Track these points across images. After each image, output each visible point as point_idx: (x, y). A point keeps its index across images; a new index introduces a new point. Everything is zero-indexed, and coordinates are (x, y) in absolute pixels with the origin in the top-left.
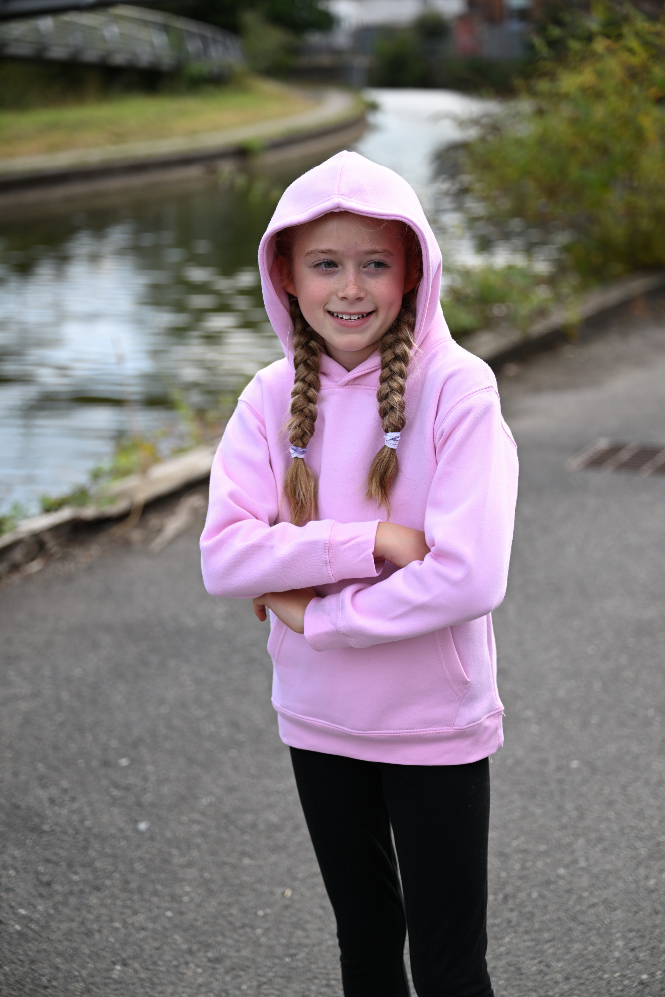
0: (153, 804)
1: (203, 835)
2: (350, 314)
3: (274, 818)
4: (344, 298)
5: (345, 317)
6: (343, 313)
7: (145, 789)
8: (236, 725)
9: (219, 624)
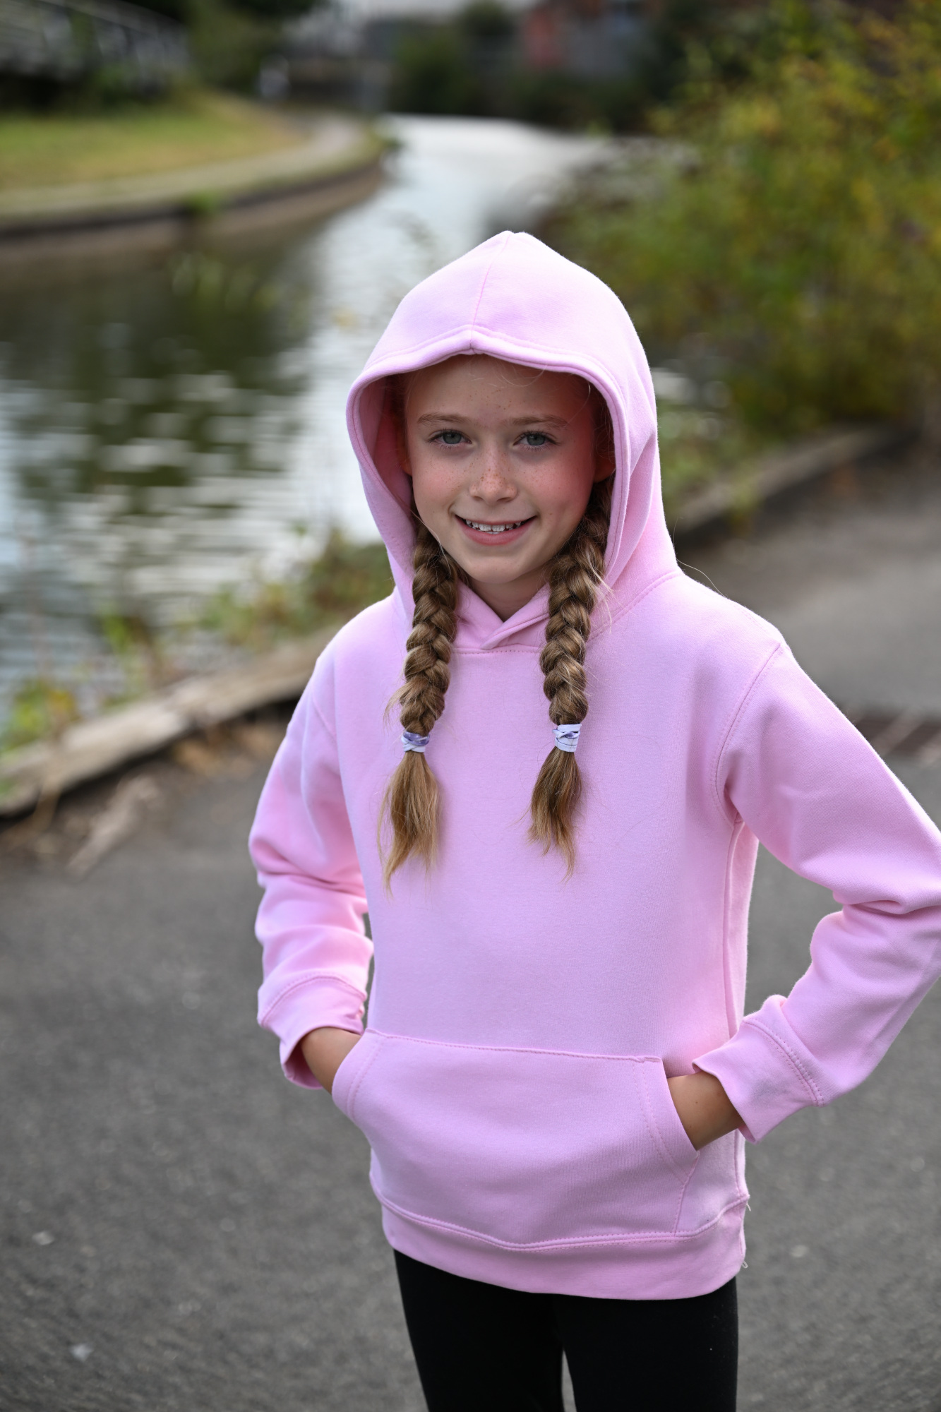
0: (97, 1315)
1: (183, 1369)
2: (491, 524)
3: (303, 1342)
4: (478, 498)
5: (482, 528)
6: (479, 522)
7: (81, 1286)
8: (227, 1176)
9: (192, 999)
